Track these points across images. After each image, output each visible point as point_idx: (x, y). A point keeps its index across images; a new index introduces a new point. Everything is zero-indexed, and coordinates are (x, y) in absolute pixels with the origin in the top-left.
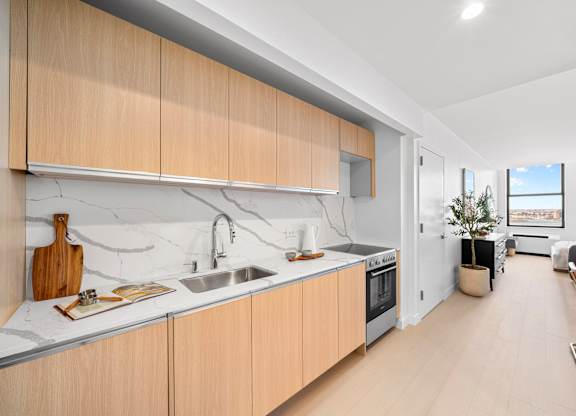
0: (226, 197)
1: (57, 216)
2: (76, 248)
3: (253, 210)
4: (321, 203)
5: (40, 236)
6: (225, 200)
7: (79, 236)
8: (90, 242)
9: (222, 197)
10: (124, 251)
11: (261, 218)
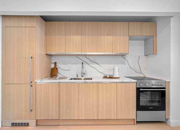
0: (87, 58)
1: (55, 63)
2: (57, 68)
3: (95, 62)
4: (125, 59)
5: (53, 66)
6: (87, 59)
7: (58, 67)
8: (59, 67)
9: (86, 58)
10: (65, 70)
11: (97, 64)
